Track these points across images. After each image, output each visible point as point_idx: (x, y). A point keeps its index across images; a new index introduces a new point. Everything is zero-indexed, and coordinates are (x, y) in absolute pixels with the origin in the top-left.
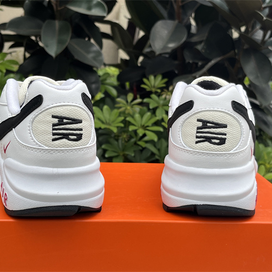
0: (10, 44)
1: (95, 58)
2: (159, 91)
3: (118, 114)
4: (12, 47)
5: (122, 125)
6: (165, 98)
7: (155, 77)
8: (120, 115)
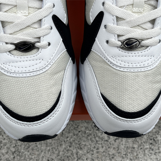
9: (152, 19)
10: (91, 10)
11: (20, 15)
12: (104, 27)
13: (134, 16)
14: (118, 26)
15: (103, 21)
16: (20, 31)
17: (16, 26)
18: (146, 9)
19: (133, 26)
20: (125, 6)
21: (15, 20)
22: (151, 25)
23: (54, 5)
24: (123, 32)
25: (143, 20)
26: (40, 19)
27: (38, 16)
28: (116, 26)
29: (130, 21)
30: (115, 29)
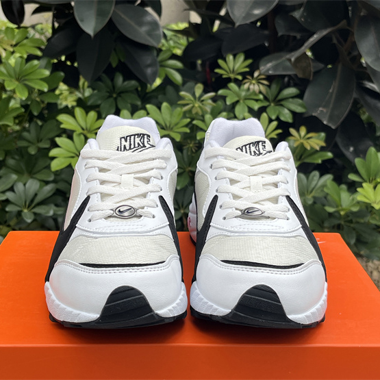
0: (34, 6)
1: (149, 34)
2: (240, 78)
3: (181, 115)
4: (36, 11)
5: (188, 130)
6: (249, 89)
7: (235, 56)
8: (185, 115)
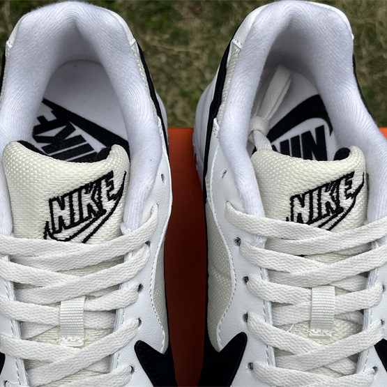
9: (353, 353)
10: (220, 323)
11: (65, 347)
12: (247, 367)
13: (313, 347)
14: (278, 369)
15: (244, 354)
16: (63, 380)
17: (56, 370)
18: (337, 330)
19: (311, 368)
20: (292, 324)
21: (53, 357)
22: (350, 365)
23: (140, 321)
24: (289, 381)
25: (331, 356)
26: (108, 354)
27: (104, 348)
28: (275, 368)
29: (306, 358)
30: (271, 374)
